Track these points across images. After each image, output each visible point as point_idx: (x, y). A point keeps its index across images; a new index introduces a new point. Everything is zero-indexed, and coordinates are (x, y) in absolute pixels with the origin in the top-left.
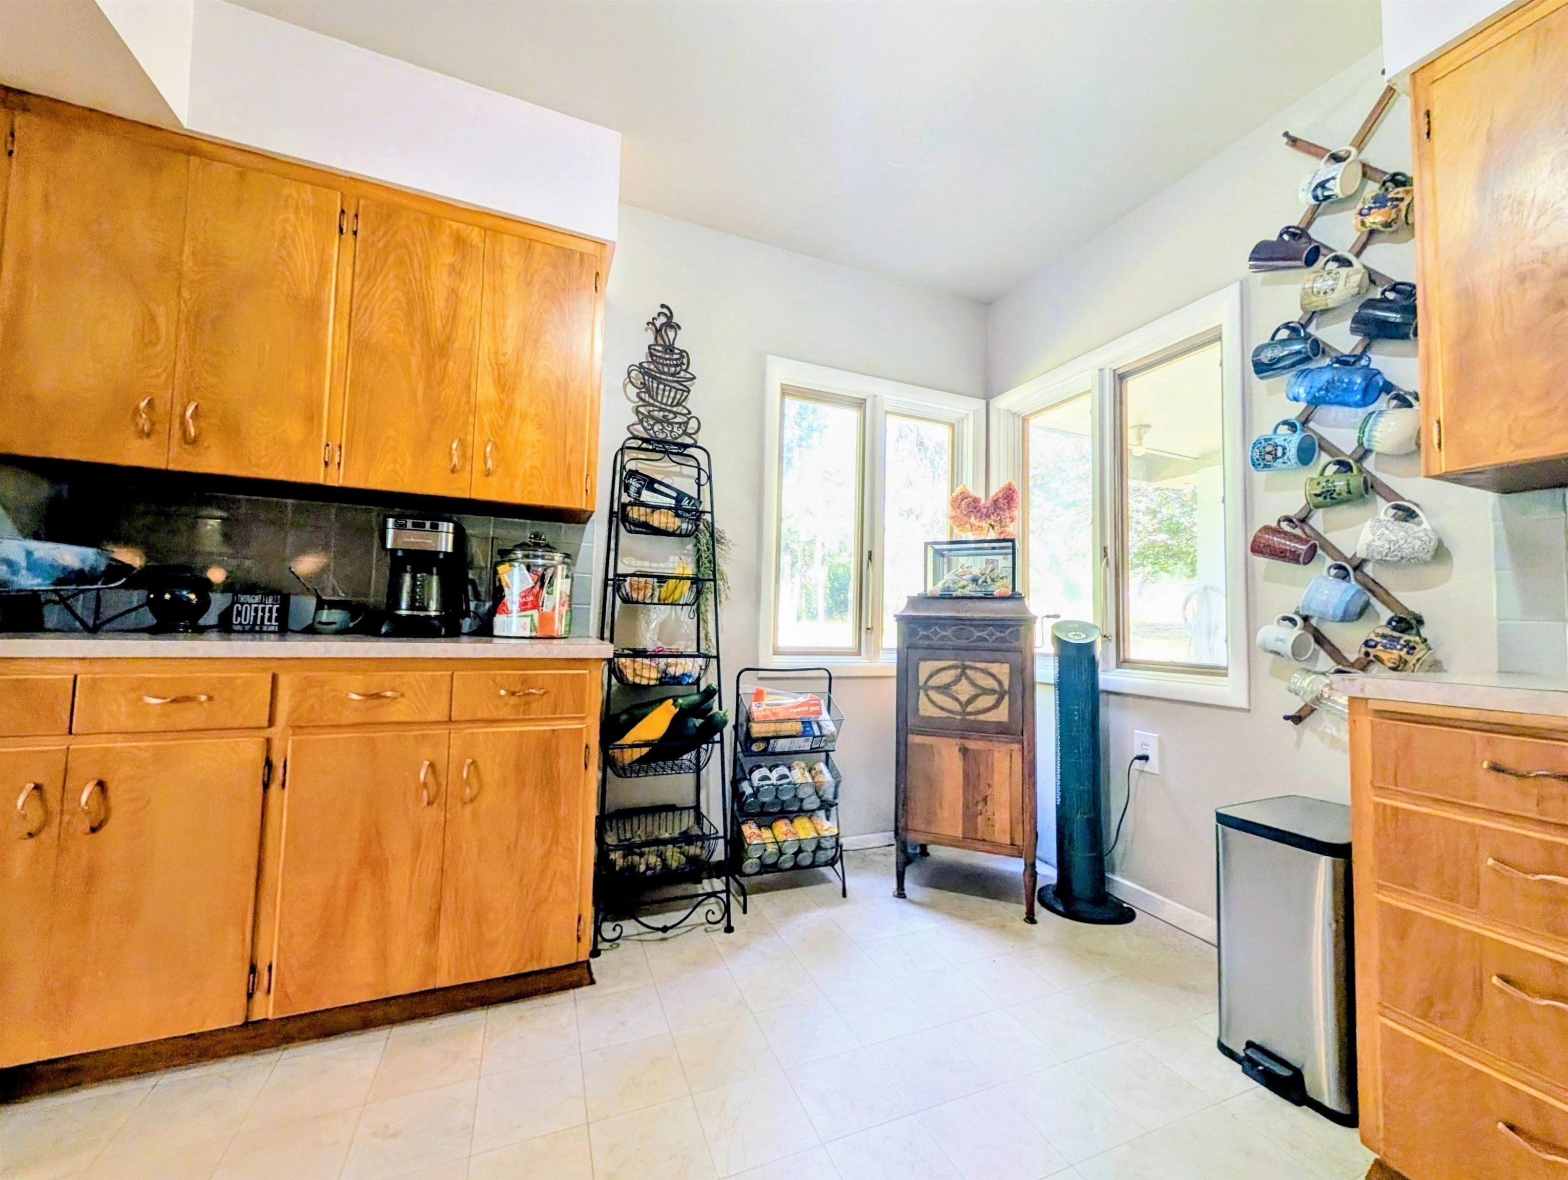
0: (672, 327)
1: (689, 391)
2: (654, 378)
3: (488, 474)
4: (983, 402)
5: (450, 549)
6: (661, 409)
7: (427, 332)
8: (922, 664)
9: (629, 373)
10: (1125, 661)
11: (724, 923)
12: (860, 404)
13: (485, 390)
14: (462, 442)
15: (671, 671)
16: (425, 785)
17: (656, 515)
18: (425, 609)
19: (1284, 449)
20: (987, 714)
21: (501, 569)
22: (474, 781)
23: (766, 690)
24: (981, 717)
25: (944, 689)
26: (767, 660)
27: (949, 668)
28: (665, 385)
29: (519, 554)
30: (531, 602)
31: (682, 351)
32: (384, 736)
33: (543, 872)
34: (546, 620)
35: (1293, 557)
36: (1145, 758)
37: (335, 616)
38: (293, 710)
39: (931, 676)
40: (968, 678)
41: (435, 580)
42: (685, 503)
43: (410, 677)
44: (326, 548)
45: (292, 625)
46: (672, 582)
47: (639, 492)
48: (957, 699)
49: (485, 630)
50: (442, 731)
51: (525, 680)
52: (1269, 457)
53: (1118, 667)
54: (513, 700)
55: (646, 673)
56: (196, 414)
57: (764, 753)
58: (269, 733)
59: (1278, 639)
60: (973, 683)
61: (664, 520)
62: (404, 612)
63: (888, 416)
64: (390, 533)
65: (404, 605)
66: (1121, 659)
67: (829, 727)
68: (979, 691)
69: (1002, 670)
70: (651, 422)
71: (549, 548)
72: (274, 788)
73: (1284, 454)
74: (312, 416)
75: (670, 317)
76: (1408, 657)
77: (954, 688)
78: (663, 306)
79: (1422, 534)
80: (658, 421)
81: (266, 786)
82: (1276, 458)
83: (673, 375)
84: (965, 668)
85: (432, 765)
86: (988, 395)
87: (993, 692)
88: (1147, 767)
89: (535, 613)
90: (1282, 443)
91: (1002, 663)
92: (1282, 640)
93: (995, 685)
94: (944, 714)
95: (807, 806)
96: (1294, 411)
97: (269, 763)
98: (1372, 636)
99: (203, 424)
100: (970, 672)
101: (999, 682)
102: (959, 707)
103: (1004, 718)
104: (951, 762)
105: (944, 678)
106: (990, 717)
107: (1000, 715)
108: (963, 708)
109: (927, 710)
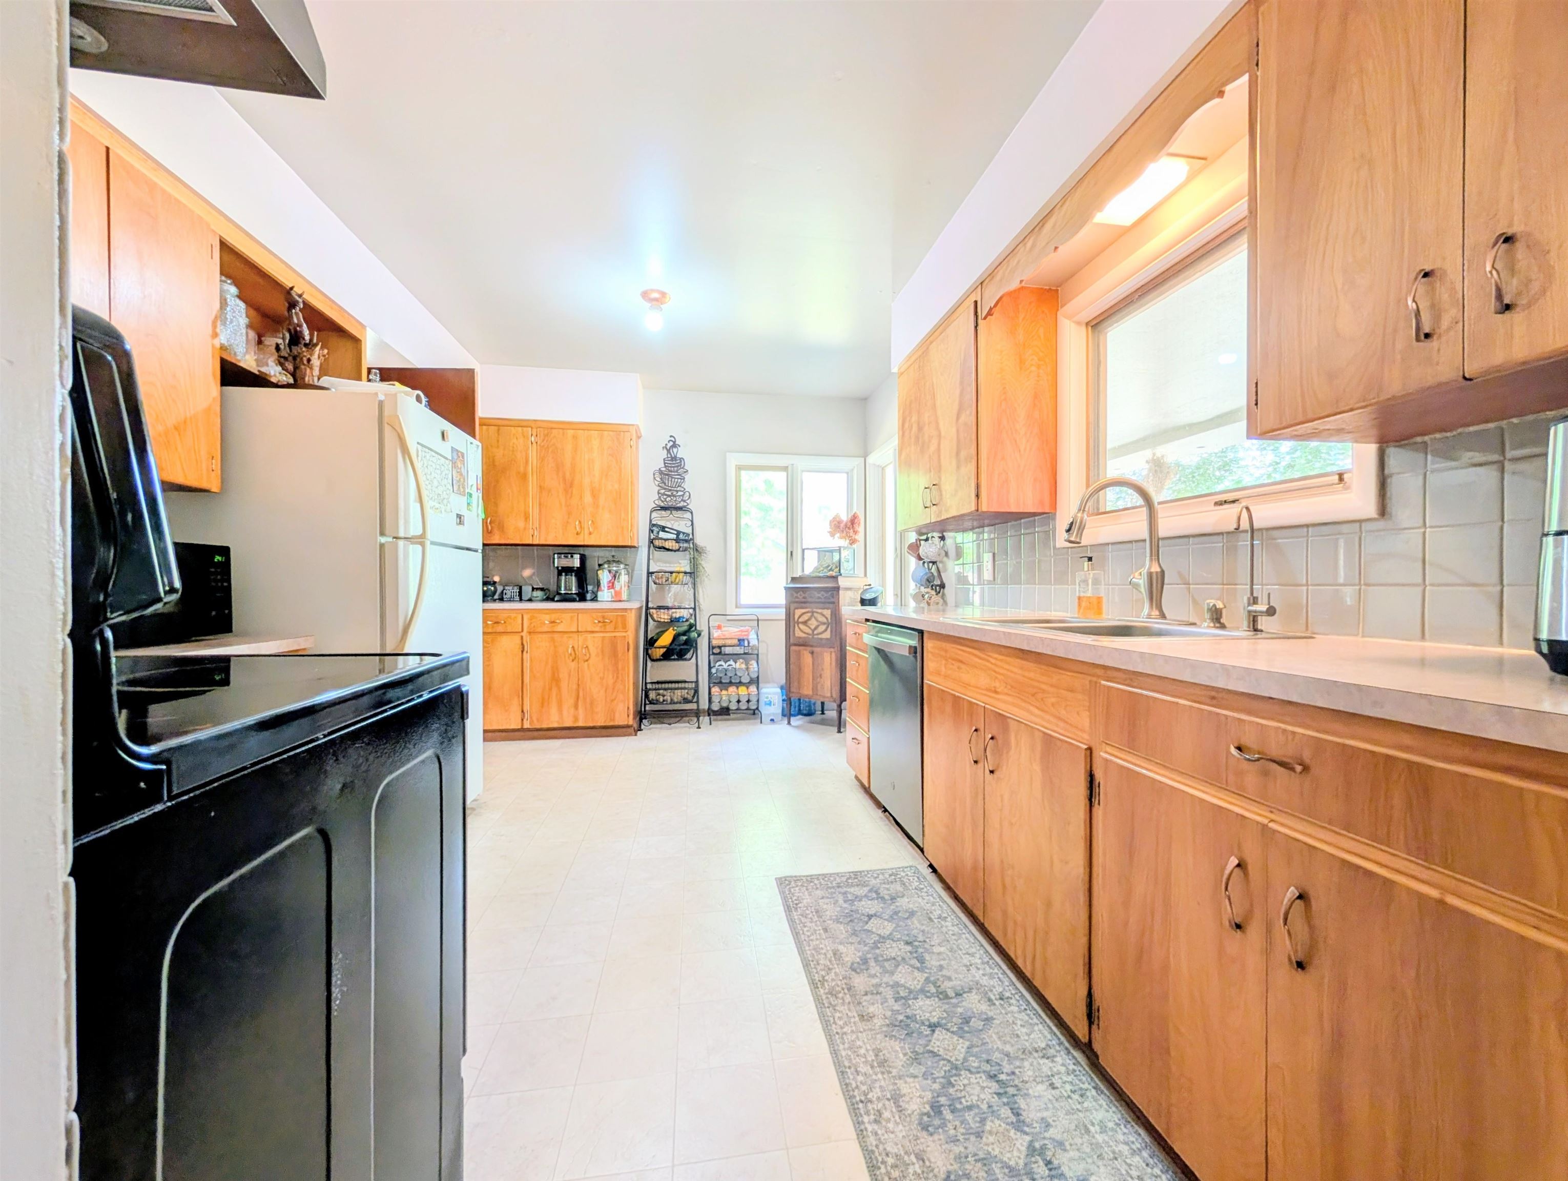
0: (675, 447)
1: (684, 479)
2: (667, 475)
3: (590, 534)
4: (863, 459)
5: (578, 566)
6: (670, 490)
7: (564, 479)
8: (796, 611)
9: (654, 474)
11: (697, 725)
12: (785, 469)
13: (588, 498)
14: (580, 522)
15: (674, 615)
16: (571, 654)
17: (667, 542)
18: (571, 590)
20: (822, 635)
21: (599, 572)
22: (588, 655)
23: (723, 625)
24: (820, 636)
25: (805, 623)
26: (731, 609)
27: (807, 612)
28: (672, 478)
29: (606, 566)
30: (611, 586)
31: (680, 459)
32: (556, 636)
33: (613, 689)
34: (618, 594)
37: (539, 594)
38: (528, 627)
39: (799, 617)
40: (815, 618)
41: (574, 578)
42: (681, 536)
43: (564, 615)
44: (533, 568)
45: (523, 598)
46: (674, 574)
47: (658, 533)
48: (810, 628)
49: (595, 599)
50: (575, 635)
51: (603, 617)
54: (600, 624)
55: (662, 617)
56: (490, 523)
57: (720, 653)
58: (522, 634)
60: (817, 620)
61: (670, 544)
62: (563, 592)
63: (804, 473)
64: (556, 560)
65: (563, 589)
67: (754, 642)
68: (819, 624)
69: (827, 613)
70: (665, 497)
71: (618, 562)
72: (525, 653)
74: (527, 518)
75: (674, 442)
77: (809, 622)
78: (671, 436)
80: (669, 496)
81: (522, 652)
83: (677, 471)
84: (813, 612)
85: (573, 647)
86: (865, 456)
87: (824, 624)
89: (612, 590)
91: (828, 609)
93: (825, 620)
94: (804, 635)
95: (743, 680)
97: (522, 644)
99: (493, 525)
100: (815, 614)
101: (827, 618)
102: (810, 632)
103: (829, 636)
104: (807, 659)
105: (805, 617)
106: (824, 636)
107: (827, 635)
108: (813, 632)
109: (798, 634)
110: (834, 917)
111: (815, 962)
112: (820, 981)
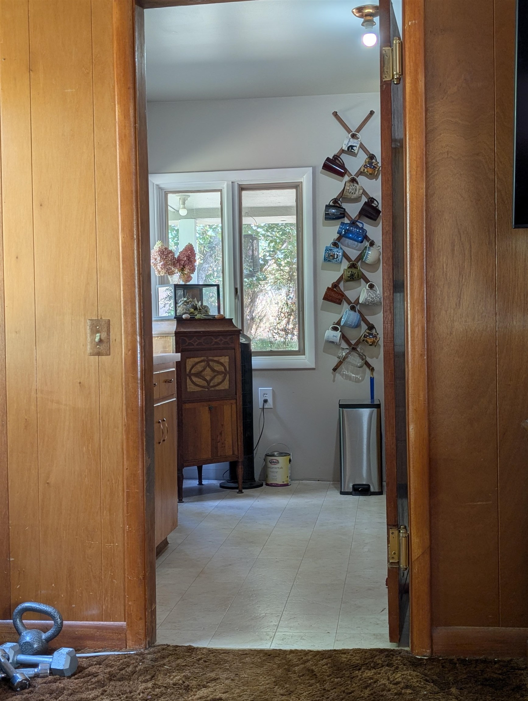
8: (188, 361)
19: (337, 255)
20: (220, 386)
24: (217, 388)
25: (198, 375)
27: (201, 362)
36: (266, 401)
39: (192, 368)
40: (211, 368)
48: (205, 380)
52: (331, 258)
59: (334, 336)
60: (213, 370)
68: (216, 373)
69: (226, 360)
73: (337, 257)
76: (376, 340)
77: (203, 373)
79: (379, 296)
82: (334, 258)
84: (208, 361)
87: (222, 373)
88: (266, 405)
90: (336, 252)
91: (225, 356)
92: (335, 336)
93: (223, 369)
94: (199, 389)
98: (366, 333)
100: (211, 363)
101: (225, 367)
102: (206, 384)
103: (227, 387)
104: (205, 416)
105: (199, 368)
106: (221, 387)
107: (225, 385)
108: (208, 384)
109: (191, 388)
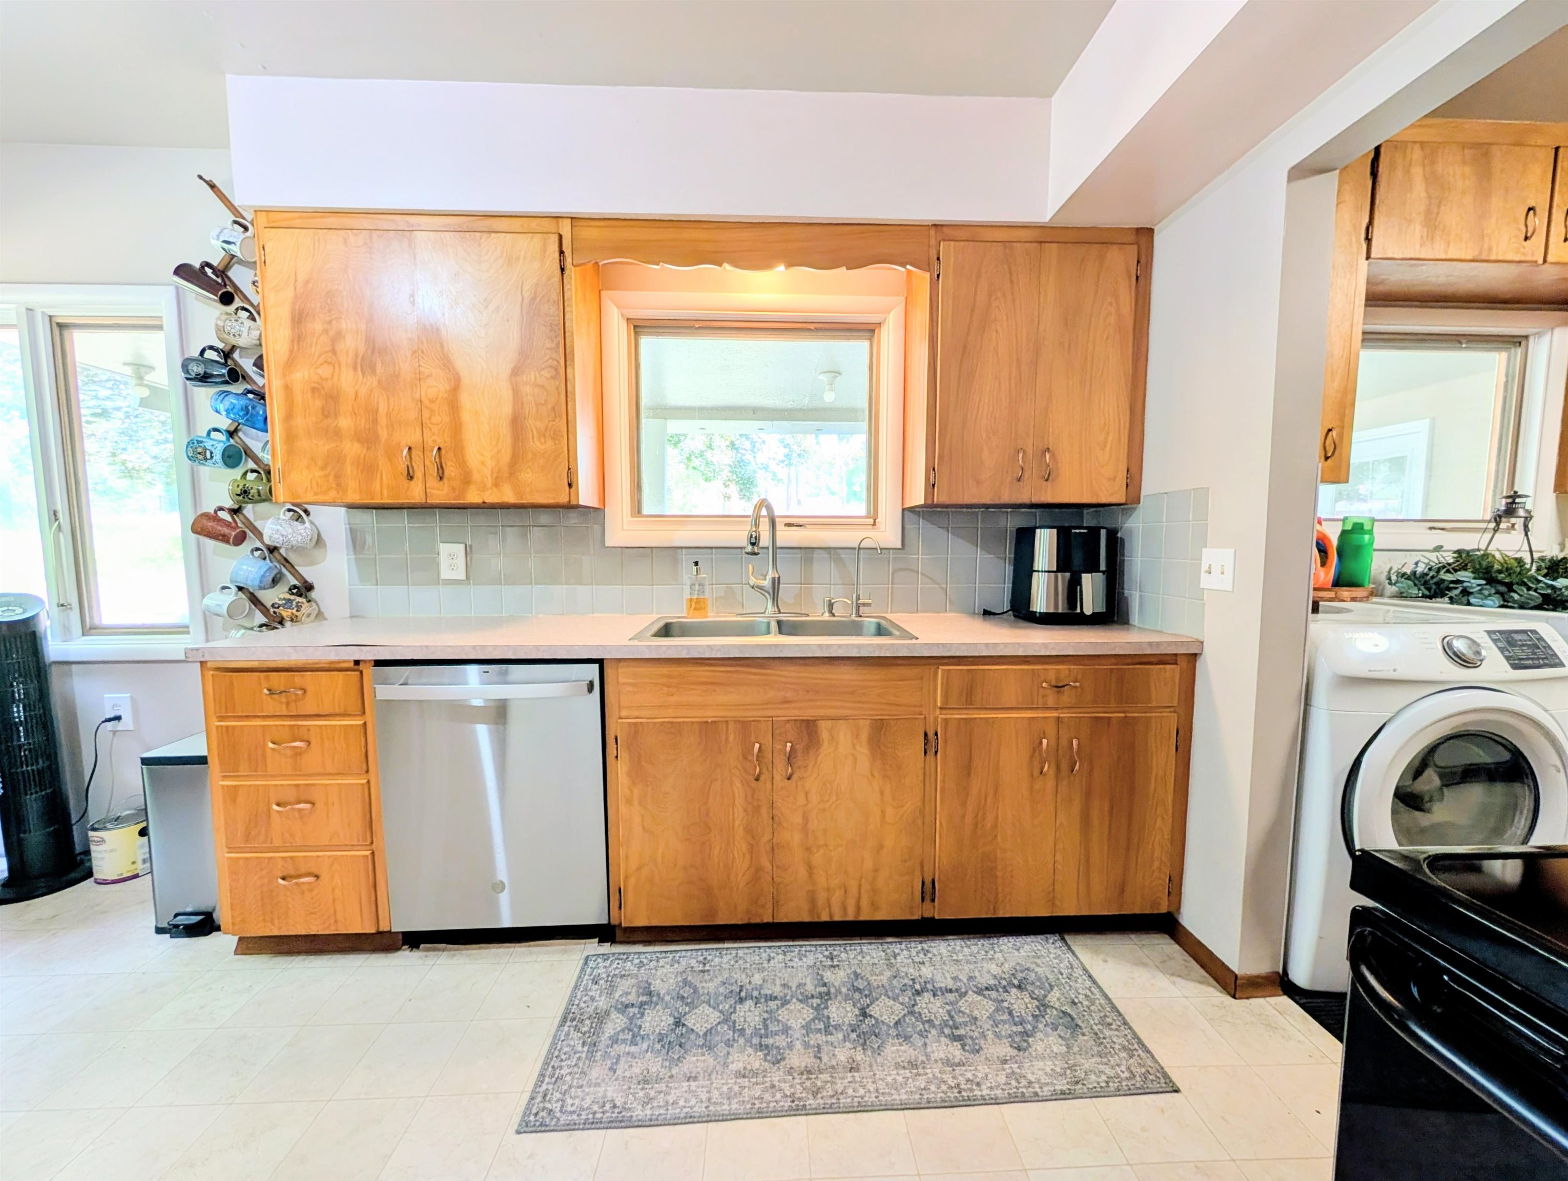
10: (93, 628)
19: (211, 453)
35: (224, 539)
36: (118, 718)
52: (200, 456)
53: (83, 635)
66: (88, 627)
73: (212, 457)
76: (297, 614)
79: (302, 531)
82: (205, 458)
88: (120, 726)
90: (210, 448)
96: (225, 423)
98: (277, 601)
110: (667, 1064)
111: (756, 1102)
112: (793, 1101)
